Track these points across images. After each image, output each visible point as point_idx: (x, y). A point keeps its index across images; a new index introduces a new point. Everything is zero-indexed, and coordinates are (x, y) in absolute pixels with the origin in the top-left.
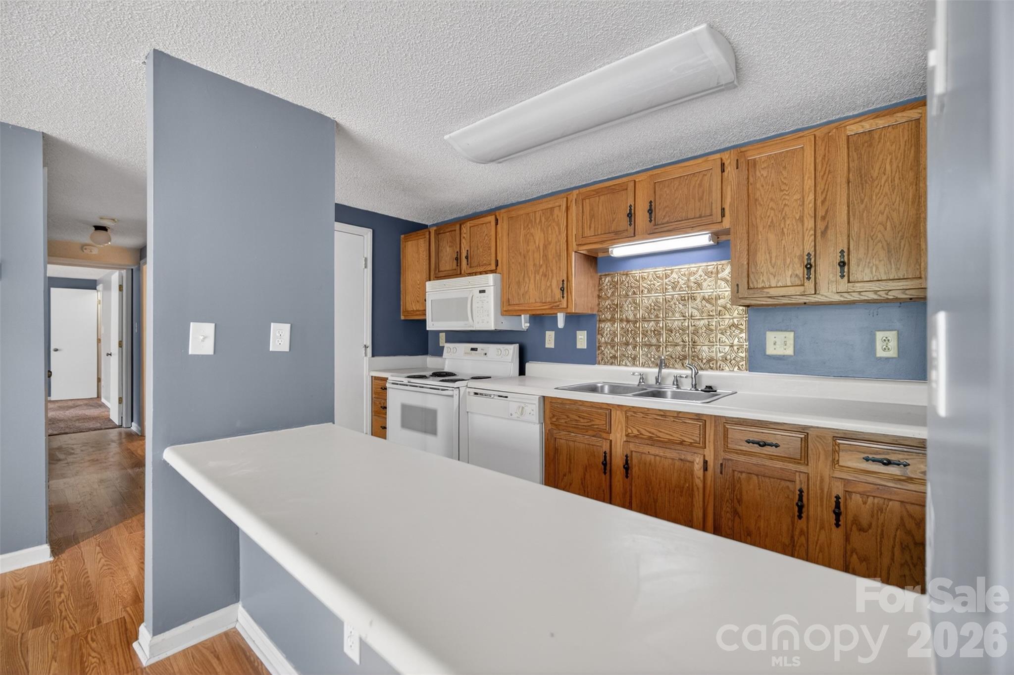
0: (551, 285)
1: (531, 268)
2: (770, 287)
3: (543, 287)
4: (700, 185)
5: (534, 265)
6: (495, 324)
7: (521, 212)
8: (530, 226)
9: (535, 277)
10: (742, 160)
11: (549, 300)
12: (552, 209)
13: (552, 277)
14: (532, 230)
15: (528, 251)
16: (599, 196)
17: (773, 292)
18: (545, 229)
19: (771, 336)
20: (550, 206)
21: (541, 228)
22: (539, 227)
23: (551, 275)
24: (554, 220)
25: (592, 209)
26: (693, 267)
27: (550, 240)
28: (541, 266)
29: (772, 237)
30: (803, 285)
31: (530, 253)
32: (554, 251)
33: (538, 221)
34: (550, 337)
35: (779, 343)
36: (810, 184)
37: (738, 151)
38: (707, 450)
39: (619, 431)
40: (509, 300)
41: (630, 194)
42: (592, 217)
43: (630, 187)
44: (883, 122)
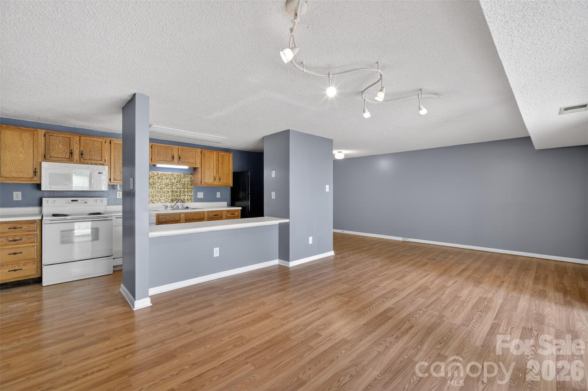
2: (208, 183)
4: (193, 155)
10: (202, 152)
16: (161, 148)
19: (198, 194)
25: (158, 152)
29: (208, 171)
30: (214, 183)
34: (119, 194)
35: (200, 195)
36: (215, 162)
37: (201, 149)
38: (206, 219)
39: (183, 219)
40: (114, 178)
41: (173, 151)
42: (158, 154)
43: (173, 149)
44: (226, 154)
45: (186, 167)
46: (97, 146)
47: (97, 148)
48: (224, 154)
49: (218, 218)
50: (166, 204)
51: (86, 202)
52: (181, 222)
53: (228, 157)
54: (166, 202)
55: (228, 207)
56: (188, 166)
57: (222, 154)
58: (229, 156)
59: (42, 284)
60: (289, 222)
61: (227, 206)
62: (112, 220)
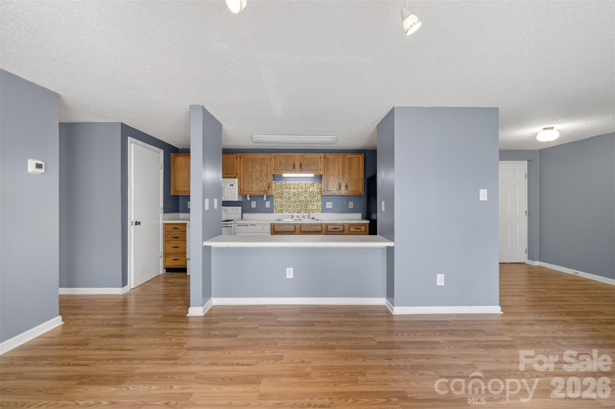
0: (263, 185)
1: (254, 177)
2: (332, 191)
3: (260, 186)
4: (315, 161)
5: (256, 177)
6: (238, 199)
7: (249, 157)
8: (254, 162)
9: (256, 182)
10: (325, 157)
11: (263, 190)
12: (264, 158)
13: (264, 182)
14: (255, 164)
15: (253, 172)
16: (283, 157)
17: (333, 192)
18: (261, 165)
19: (327, 203)
20: (264, 157)
21: (259, 164)
22: (258, 164)
23: (263, 181)
24: (265, 162)
25: (280, 161)
26: (307, 182)
27: (263, 169)
28: (259, 178)
29: (332, 178)
30: (339, 191)
31: (254, 173)
32: (265, 173)
33: (258, 161)
34: (254, 203)
35: (329, 205)
36: (340, 167)
37: (324, 154)
38: (323, 232)
39: (298, 231)
40: (243, 189)
41: (294, 160)
42: (280, 164)
43: (294, 157)
44: (354, 156)
45: (312, 175)
46: (231, 162)
47: (231, 163)
48: (351, 156)
49: (337, 232)
50: (293, 214)
51: (226, 211)
52: (296, 233)
53: (357, 160)
54: (294, 212)
55: (362, 220)
56: (313, 174)
57: (349, 156)
58: (359, 158)
59: (187, 274)
60: (394, 247)
61: (361, 218)
62: (231, 227)
